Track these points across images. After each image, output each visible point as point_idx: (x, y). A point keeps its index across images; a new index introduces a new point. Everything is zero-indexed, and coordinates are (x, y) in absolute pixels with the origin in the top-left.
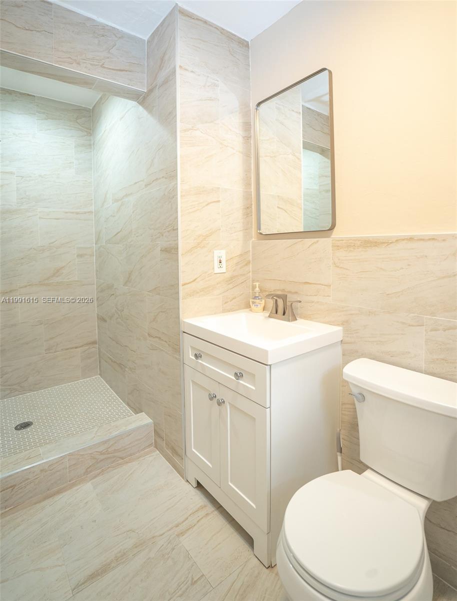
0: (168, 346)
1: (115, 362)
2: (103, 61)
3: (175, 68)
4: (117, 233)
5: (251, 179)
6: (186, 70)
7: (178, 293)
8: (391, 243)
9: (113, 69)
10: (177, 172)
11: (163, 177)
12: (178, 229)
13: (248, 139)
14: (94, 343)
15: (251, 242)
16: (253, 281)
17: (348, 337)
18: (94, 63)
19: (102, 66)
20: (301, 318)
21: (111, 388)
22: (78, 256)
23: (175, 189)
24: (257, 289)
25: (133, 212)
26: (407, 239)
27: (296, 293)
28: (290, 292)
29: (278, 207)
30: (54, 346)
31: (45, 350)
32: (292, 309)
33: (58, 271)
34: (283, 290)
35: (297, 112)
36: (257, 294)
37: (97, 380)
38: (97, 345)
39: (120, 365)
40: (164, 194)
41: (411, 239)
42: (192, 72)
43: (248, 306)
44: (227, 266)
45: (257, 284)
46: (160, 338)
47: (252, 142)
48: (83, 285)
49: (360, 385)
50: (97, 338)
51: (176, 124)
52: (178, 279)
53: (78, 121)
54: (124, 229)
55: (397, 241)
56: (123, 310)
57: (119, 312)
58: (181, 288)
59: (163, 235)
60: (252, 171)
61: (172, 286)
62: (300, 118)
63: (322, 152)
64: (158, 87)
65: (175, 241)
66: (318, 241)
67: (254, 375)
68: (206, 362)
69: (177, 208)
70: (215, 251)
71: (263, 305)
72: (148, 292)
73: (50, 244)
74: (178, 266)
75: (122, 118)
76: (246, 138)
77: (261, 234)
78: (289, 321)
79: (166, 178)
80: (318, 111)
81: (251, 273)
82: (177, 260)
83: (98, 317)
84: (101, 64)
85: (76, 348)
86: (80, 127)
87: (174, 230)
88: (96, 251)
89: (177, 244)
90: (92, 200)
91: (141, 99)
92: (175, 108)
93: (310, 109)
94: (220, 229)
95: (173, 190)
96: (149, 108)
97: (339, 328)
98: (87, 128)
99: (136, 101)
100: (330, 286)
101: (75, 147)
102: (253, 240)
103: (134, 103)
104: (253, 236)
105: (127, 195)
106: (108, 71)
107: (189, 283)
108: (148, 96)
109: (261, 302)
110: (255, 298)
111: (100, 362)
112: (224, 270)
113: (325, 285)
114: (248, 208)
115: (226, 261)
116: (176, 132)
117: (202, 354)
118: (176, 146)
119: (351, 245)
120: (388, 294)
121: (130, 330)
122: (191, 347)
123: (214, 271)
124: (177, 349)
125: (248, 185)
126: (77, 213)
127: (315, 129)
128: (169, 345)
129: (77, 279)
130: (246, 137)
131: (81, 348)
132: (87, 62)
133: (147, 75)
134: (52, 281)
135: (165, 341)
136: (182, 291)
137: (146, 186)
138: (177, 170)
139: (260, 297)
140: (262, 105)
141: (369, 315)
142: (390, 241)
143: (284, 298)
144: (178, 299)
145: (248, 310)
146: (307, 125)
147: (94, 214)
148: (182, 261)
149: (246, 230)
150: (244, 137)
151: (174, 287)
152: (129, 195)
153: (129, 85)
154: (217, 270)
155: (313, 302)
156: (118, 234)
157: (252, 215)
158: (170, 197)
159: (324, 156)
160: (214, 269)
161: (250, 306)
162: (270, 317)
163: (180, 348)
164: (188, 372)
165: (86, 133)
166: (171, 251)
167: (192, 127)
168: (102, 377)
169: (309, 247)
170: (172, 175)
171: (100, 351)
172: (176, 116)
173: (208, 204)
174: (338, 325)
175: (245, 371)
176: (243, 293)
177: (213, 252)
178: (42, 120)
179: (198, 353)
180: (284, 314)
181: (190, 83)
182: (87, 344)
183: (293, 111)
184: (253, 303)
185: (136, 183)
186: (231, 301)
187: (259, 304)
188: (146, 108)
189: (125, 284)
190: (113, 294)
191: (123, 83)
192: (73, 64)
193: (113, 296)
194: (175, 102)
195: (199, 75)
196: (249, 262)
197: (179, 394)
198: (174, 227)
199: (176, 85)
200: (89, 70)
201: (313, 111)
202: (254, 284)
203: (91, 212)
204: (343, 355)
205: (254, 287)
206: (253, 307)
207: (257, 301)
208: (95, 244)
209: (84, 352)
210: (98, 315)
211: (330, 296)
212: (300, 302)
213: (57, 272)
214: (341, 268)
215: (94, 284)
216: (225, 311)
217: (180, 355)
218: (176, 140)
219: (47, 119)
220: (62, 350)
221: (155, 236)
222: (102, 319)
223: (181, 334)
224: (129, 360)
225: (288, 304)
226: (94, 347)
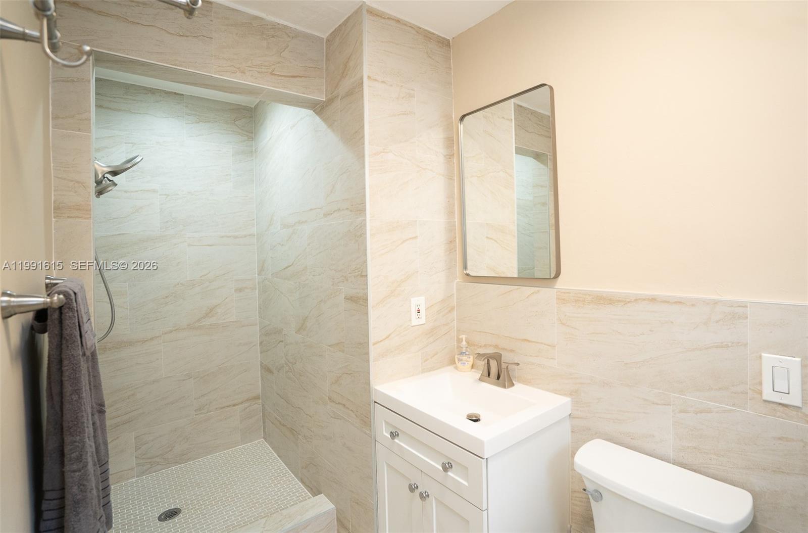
0: (354, 416)
1: (284, 426)
2: (273, 67)
3: (362, 78)
4: (287, 268)
5: (454, 206)
6: (376, 80)
7: (368, 354)
8: (629, 302)
9: (285, 76)
10: (365, 206)
11: (347, 209)
12: (367, 275)
13: (450, 158)
14: (257, 398)
15: (455, 283)
16: (458, 331)
17: (578, 410)
18: (263, 70)
19: (272, 74)
20: (519, 381)
21: (279, 456)
22: (236, 290)
23: (363, 225)
24: (464, 343)
25: (309, 245)
26: (649, 299)
27: (512, 351)
28: (504, 349)
29: (487, 237)
30: (206, 405)
31: (195, 411)
32: (508, 372)
33: (211, 310)
34: (496, 345)
35: (508, 119)
36: (464, 349)
37: (260, 447)
38: (261, 401)
39: (291, 430)
40: (349, 230)
41: (653, 300)
42: (383, 82)
43: (452, 362)
44: (426, 316)
45: (464, 337)
46: (344, 405)
47: (455, 161)
48: (243, 326)
49: (595, 480)
50: (260, 392)
51: (364, 148)
52: (367, 336)
53: (236, 123)
54: (296, 264)
55: (636, 300)
56: (295, 363)
57: (290, 365)
58: (371, 348)
59: (347, 280)
60: (456, 196)
61: (361, 344)
62: (512, 126)
63: (538, 156)
64: (340, 97)
65: (363, 289)
66: (538, 291)
67: (467, 468)
68: (404, 443)
69: (366, 250)
70: (412, 299)
71: (471, 363)
72: (329, 346)
73: (201, 277)
74: (368, 321)
75: (294, 126)
76: (447, 157)
77: (468, 275)
78: (504, 387)
79: (351, 211)
80: (531, 108)
81: (455, 321)
82: (367, 314)
83: (261, 365)
84: (270, 71)
85: (234, 405)
86: (240, 131)
87: (362, 276)
88: (258, 282)
89: (366, 294)
90: (253, 220)
91: (319, 108)
92: (362, 127)
93: (521, 106)
94: (417, 272)
95: (361, 227)
96: (329, 122)
97: (567, 400)
98: (247, 131)
99: (311, 110)
100: (555, 346)
101: (233, 155)
102: (458, 280)
103: (310, 112)
104: (458, 275)
105: (300, 222)
106: (280, 78)
107: (380, 342)
108: (326, 106)
109: (469, 359)
110: (462, 353)
111: (264, 423)
112: (423, 321)
113: (548, 345)
114: (451, 242)
115: (426, 310)
116: (364, 156)
117: (399, 433)
118: (364, 174)
119: (580, 299)
120: (626, 364)
121: (304, 389)
122: (385, 421)
123: (411, 323)
124: (366, 421)
125: (451, 213)
126: (236, 237)
127: (527, 131)
128: (356, 415)
129: (235, 320)
130: (447, 155)
131: (240, 406)
132: (254, 69)
133: (326, 81)
134: (204, 323)
135: (352, 410)
136: (373, 351)
137: (326, 215)
138: (365, 203)
139: (467, 353)
140: (467, 118)
141: (604, 386)
142: (628, 300)
143: (498, 357)
144: (368, 361)
145: (451, 368)
146: (520, 127)
147: (256, 237)
148: (373, 314)
149: (449, 269)
150: (445, 156)
151: (361, 347)
152: (303, 222)
153: (304, 94)
154: (415, 322)
155: (534, 364)
156: (289, 268)
157: (456, 251)
158: (358, 235)
159: (539, 161)
160: (410, 320)
161: (455, 361)
162: (480, 380)
163: (371, 422)
164: (381, 451)
165: (246, 138)
166: (359, 301)
167: (384, 149)
168: (266, 441)
169: (527, 298)
170: (359, 208)
171: (264, 409)
172: (363, 137)
173: (402, 243)
174: (565, 395)
175: (455, 461)
176: (446, 347)
177: (410, 301)
178: (192, 123)
179: (394, 431)
180: (498, 378)
181: (380, 96)
182: (248, 400)
183: (503, 118)
184: (459, 360)
185: (311, 210)
186: (431, 358)
187: (467, 361)
188: (325, 120)
189: (298, 331)
190: (282, 341)
191: (297, 92)
192: (236, 73)
193: (281, 343)
194: (363, 120)
195: (391, 85)
196: (452, 309)
197: (370, 477)
198: (362, 272)
199: (363, 100)
200: (256, 79)
201: (525, 109)
202: (461, 337)
203: (252, 235)
204: (572, 432)
205: (459, 341)
206: (459, 364)
207: (465, 358)
208: (258, 275)
209: (244, 410)
210: (261, 364)
211: (555, 359)
212: (518, 364)
213: (210, 312)
214: (568, 326)
215: (256, 325)
216: (423, 371)
217: (371, 430)
218: (363, 167)
219: (198, 122)
220: (217, 409)
221: (338, 278)
222: (267, 369)
223: (372, 404)
224: (303, 426)
225: (504, 366)
226: (256, 403)
